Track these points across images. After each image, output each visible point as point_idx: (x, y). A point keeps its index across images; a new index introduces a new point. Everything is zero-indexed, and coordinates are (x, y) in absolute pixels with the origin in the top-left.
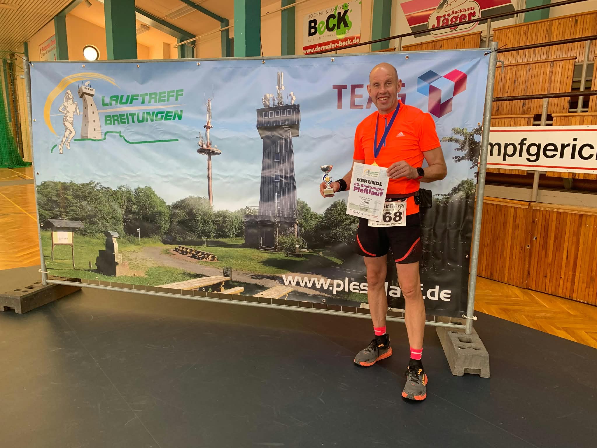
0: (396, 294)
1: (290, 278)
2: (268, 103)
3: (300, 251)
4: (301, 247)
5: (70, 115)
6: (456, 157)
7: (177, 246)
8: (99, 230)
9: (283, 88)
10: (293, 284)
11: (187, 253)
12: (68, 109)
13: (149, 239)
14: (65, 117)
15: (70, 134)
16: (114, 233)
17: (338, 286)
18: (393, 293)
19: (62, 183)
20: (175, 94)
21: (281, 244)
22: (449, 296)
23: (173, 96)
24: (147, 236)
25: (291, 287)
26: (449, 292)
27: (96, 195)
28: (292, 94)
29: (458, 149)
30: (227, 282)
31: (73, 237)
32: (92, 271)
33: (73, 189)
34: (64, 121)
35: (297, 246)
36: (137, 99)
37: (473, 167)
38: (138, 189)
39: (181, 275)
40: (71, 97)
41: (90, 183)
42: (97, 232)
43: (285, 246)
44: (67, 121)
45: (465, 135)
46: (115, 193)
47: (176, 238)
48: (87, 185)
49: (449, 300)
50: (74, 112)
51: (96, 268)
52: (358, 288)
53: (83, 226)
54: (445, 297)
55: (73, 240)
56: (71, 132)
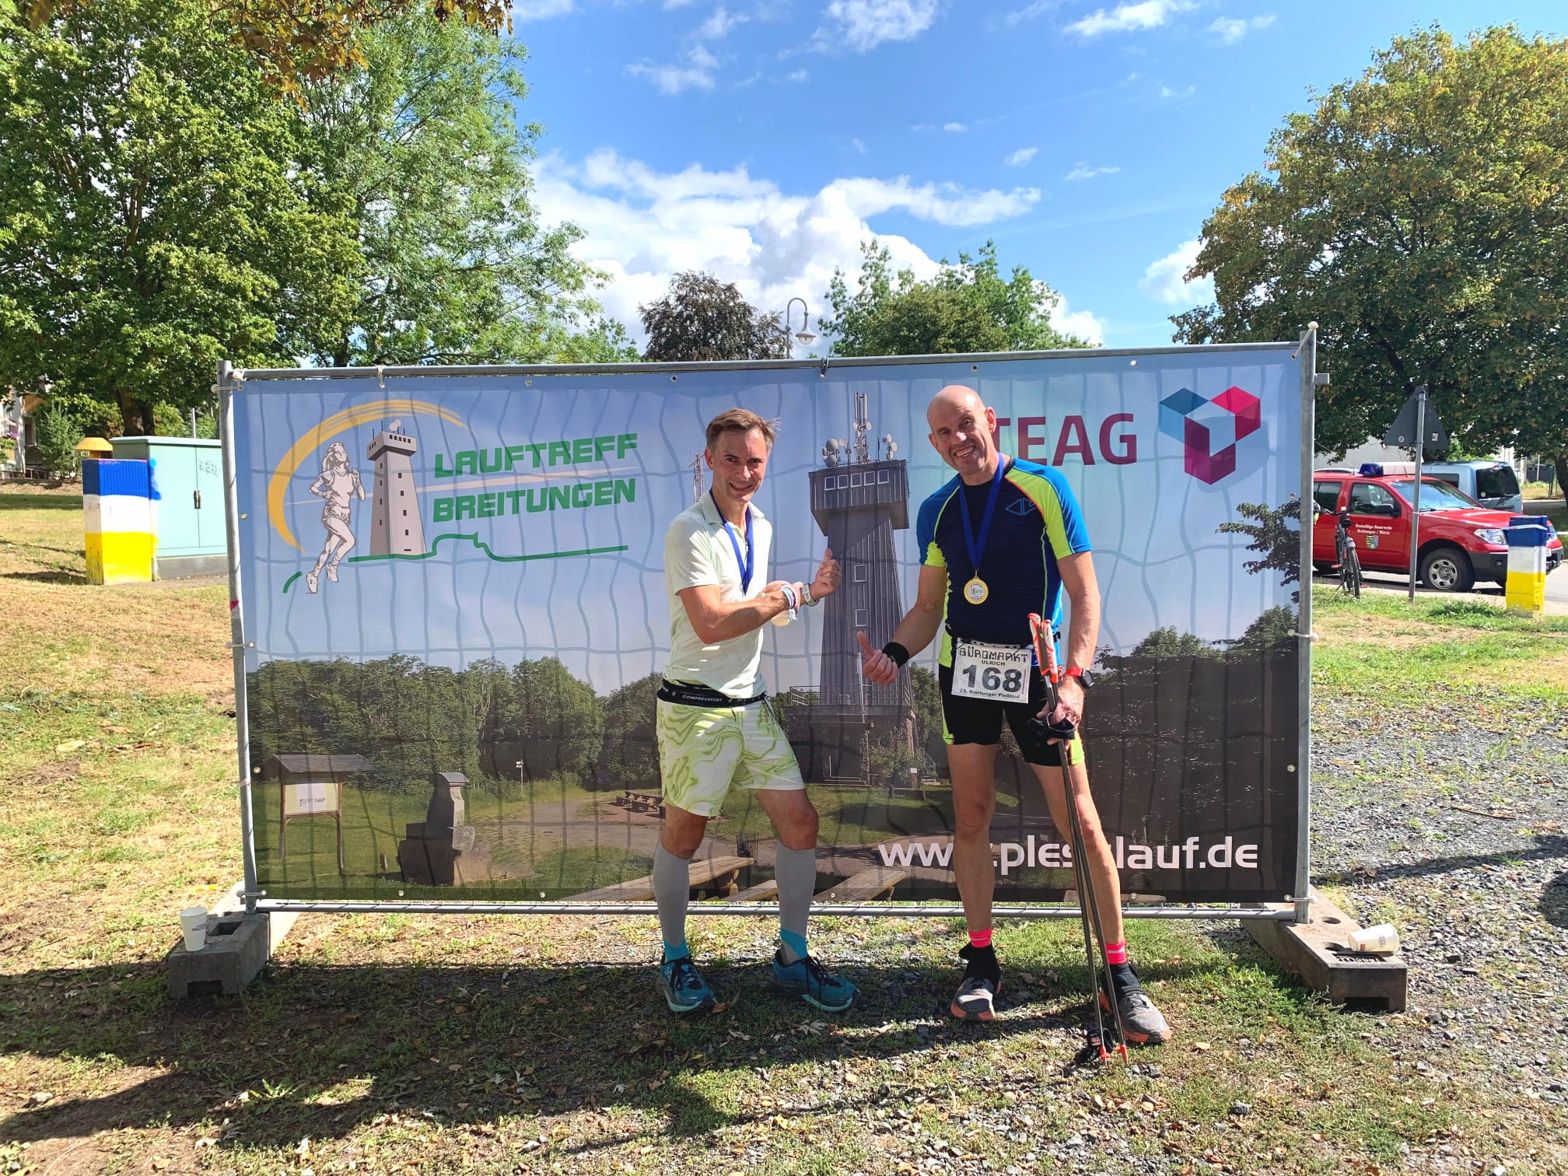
0: (1143, 862)
1: (897, 848)
2: (834, 458)
3: (920, 784)
4: (920, 775)
5: (343, 500)
6: (1250, 564)
7: (622, 794)
8: (412, 773)
9: (869, 426)
10: (906, 862)
11: (646, 807)
12: (334, 488)
13: (549, 784)
14: (329, 506)
15: (339, 545)
16: (454, 778)
17: (1012, 856)
18: (1137, 862)
19: (312, 665)
20: (615, 444)
21: (876, 768)
22: (1255, 856)
23: (612, 448)
24: (544, 775)
25: (901, 869)
26: (1254, 847)
27: (409, 688)
28: (889, 438)
29: (1252, 547)
30: (745, 871)
31: (340, 795)
32: (389, 876)
33: (343, 678)
34: (324, 516)
35: (914, 771)
36: (521, 457)
37: (1287, 582)
38: (524, 666)
39: (627, 865)
40: (342, 458)
41: (392, 660)
42: (406, 777)
43: (887, 773)
44: (335, 516)
45: (1263, 517)
46: (461, 678)
47: (619, 773)
48: (382, 664)
49: (1254, 865)
50: (350, 494)
51: (398, 869)
52: (1057, 855)
53: (368, 767)
54: (1245, 860)
55: (340, 802)
56: (343, 541)
